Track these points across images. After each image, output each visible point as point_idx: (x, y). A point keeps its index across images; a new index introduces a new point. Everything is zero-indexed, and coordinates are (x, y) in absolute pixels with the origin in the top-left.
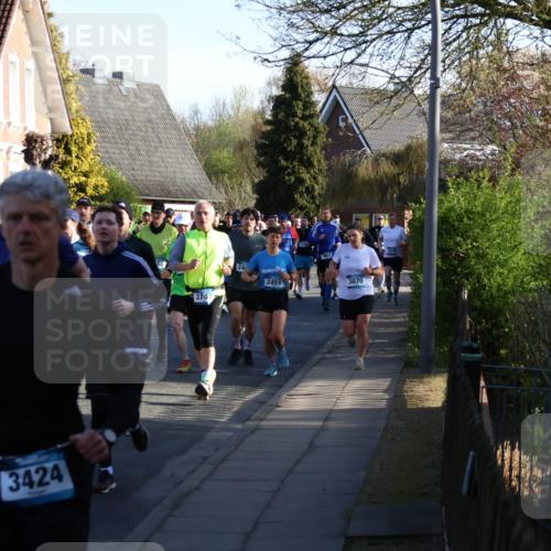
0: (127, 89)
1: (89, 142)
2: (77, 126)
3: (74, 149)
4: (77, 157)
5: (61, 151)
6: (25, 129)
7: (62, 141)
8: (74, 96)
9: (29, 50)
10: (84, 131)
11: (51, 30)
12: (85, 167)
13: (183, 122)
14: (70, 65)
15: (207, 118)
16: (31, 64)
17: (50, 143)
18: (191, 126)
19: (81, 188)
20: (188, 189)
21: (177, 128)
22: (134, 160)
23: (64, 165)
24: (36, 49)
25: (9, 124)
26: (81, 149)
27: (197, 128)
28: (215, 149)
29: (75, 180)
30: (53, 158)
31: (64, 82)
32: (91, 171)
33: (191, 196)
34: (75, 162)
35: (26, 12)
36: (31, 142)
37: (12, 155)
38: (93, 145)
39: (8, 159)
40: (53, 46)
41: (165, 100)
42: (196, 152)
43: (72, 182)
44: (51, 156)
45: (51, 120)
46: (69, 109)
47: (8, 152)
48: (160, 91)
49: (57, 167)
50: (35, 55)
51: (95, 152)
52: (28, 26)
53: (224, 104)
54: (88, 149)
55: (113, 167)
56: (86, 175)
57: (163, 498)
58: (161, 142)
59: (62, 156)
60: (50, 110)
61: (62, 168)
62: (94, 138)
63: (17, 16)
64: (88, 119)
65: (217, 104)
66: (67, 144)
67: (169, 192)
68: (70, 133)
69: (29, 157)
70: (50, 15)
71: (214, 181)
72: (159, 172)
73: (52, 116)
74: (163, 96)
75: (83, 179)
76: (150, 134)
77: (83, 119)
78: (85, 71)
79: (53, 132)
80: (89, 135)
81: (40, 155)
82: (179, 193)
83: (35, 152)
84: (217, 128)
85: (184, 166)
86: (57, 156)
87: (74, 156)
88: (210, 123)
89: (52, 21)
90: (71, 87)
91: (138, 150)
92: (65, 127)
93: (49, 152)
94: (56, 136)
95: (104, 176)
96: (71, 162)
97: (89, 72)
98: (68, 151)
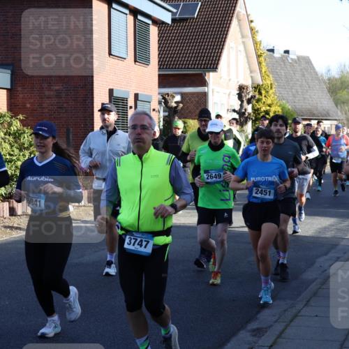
0: (292, 59)
1: (271, 88)
2: (265, 80)
3: (263, 92)
4: (265, 96)
5: (257, 93)
6: (238, 82)
7: (258, 88)
8: (263, 64)
9: (240, 40)
10: (269, 83)
11: (252, 29)
12: (269, 102)
13: (321, 76)
14: (262, 48)
15: (335, 74)
16: (241, 48)
17: (251, 89)
18: (326, 78)
19: (267, 112)
20: (325, 112)
21: (318, 79)
22: (295, 97)
23: (258, 101)
24: (244, 40)
25: (230, 80)
26: (267, 92)
27: (329, 79)
28: (339, 90)
29: (264, 109)
30: (253, 97)
31: (259, 56)
32: (273, 104)
33: (326, 116)
34: (264, 99)
35: (239, 20)
36: (241, 89)
37: (231, 96)
38: (274, 90)
39: (229, 98)
40: (253, 37)
41: (312, 64)
42: (329, 92)
43: (262, 110)
44: (252, 96)
45: (252, 77)
46: (261, 71)
47: (229, 95)
48: (310, 60)
49: (254, 102)
50: (244, 43)
51: (275, 94)
52: (240, 28)
53: (345, 66)
54: (271, 92)
55: (284, 101)
56: (270, 106)
57: (316, 279)
58: (309, 87)
59: (257, 96)
60: (251, 72)
61: (257, 102)
62: (274, 86)
63: (234, 23)
64: (271, 76)
65: (341, 66)
66: (260, 90)
67: (314, 114)
68: (261, 83)
69: (240, 97)
70: (252, 21)
71: (339, 108)
72: (309, 104)
73: (253, 75)
74: (311, 62)
75: (268, 108)
76: (304, 83)
77: (268, 76)
78: (269, 50)
79: (253, 83)
80: (271, 84)
81: (246, 96)
82: (319, 115)
83: (243, 95)
84: (341, 78)
85: (322, 100)
86: (255, 96)
87: (263, 95)
88: (337, 76)
89: (252, 25)
90: (262, 59)
91: (297, 92)
92: (259, 80)
93: (251, 94)
94: (254, 85)
95: (279, 106)
96: (262, 99)
97: (272, 51)
98: (260, 93)
